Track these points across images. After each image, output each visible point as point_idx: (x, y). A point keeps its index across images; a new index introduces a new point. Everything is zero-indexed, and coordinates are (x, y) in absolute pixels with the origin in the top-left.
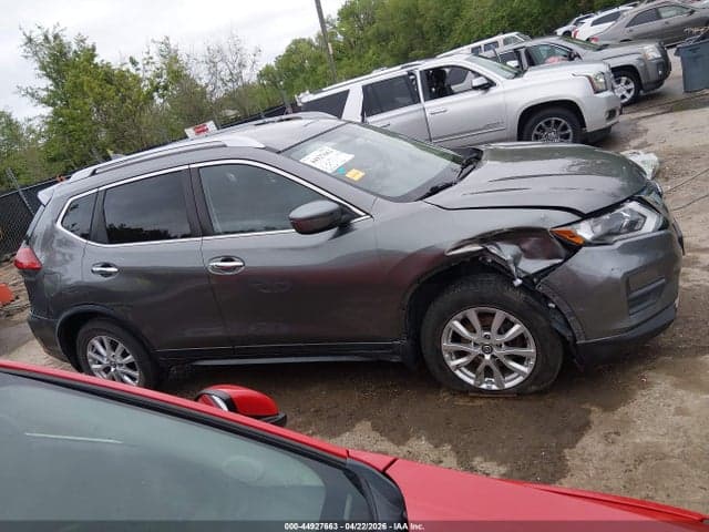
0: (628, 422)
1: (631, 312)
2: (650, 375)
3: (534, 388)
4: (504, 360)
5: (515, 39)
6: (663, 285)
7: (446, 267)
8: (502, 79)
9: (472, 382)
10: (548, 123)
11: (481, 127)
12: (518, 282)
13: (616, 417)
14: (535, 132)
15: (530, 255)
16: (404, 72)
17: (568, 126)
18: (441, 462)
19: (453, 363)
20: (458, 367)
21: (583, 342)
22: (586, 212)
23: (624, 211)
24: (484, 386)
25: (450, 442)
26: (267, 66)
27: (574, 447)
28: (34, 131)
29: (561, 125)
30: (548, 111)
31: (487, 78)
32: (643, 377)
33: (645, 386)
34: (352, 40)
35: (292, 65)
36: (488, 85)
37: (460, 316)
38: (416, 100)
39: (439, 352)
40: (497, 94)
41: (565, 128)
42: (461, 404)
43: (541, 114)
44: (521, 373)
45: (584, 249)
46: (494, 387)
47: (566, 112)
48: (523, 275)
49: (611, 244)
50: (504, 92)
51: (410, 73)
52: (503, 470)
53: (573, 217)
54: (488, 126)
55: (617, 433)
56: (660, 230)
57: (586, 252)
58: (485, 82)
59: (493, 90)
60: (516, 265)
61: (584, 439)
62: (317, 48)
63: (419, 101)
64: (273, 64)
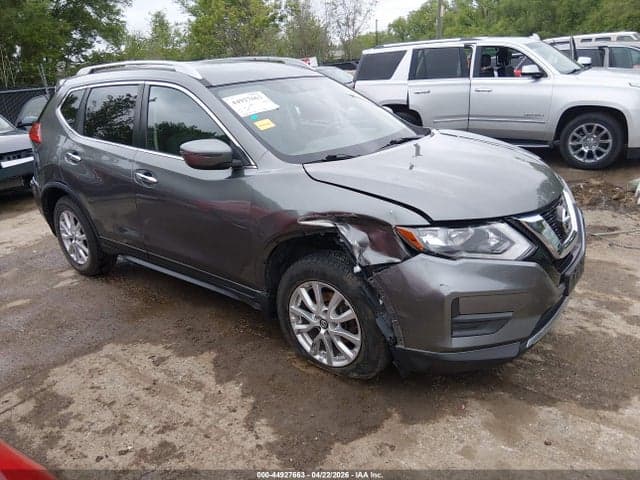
0: (412, 441)
1: (455, 333)
2: (474, 404)
3: (355, 375)
4: (335, 339)
5: (629, 39)
6: (507, 319)
7: (300, 235)
8: (557, 72)
9: (308, 349)
10: (590, 128)
11: (522, 115)
12: (357, 269)
13: (406, 432)
14: (574, 133)
15: (376, 247)
16: (461, 44)
17: (610, 136)
18: (234, 411)
19: (297, 327)
20: (300, 331)
21: (403, 347)
22: (435, 219)
23: (491, 230)
24: (317, 357)
25: (258, 396)
26: (400, 19)
27: (346, 444)
28: (179, 35)
29: (604, 133)
30: (593, 116)
31: (540, 68)
32: (465, 403)
33: (459, 412)
34: (485, 10)
35: (422, 22)
36: (540, 75)
37: (306, 284)
38: (465, 74)
39: (287, 312)
40: (547, 86)
41: (606, 137)
42: (297, 366)
43: (584, 117)
44: (347, 357)
45: (421, 256)
46: (325, 361)
47: (610, 121)
48: (364, 264)
49: (454, 259)
50: (553, 86)
51: (468, 47)
52: (272, 439)
53: (421, 221)
54: (528, 116)
55: (392, 448)
56: (525, 260)
57: (423, 259)
58: (538, 71)
59: (543, 81)
60: (361, 252)
61: (361, 440)
62: (450, 10)
63: (468, 76)
64: (406, 18)
